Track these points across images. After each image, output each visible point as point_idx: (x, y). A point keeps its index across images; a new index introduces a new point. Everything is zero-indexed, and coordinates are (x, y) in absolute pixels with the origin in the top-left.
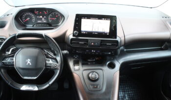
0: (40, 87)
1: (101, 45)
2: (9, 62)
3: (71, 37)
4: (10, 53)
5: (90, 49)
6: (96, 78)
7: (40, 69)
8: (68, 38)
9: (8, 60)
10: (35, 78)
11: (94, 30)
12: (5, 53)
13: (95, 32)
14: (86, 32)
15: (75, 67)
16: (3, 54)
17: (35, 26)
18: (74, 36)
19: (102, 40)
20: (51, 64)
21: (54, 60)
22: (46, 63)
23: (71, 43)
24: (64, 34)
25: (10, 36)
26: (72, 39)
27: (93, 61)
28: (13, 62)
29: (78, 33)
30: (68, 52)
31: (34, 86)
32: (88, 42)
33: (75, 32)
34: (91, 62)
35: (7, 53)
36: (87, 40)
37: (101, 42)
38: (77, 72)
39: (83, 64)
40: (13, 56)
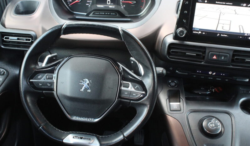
0: (104, 139)
1: (233, 61)
2: (44, 84)
3: (170, 40)
4: (44, 65)
5: (206, 69)
6: (217, 130)
7: (107, 102)
8: (163, 42)
9: (42, 79)
10: (97, 120)
11: (220, 29)
12: (37, 64)
13: (221, 33)
14: (202, 31)
15: (171, 103)
16: (33, 66)
17: (91, 15)
18: (176, 37)
19: (235, 51)
20: (130, 93)
21: (137, 86)
22: (120, 90)
23: (169, 53)
24: (155, 34)
25: (44, 30)
26: (171, 45)
27: (206, 95)
28: (52, 84)
29: (185, 32)
30: (165, 72)
31: (91, 137)
32: (204, 52)
33: (180, 29)
34: (202, 95)
35: (40, 64)
36: (205, 48)
37: (234, 55)
38: (177, 115)
39: (188, 99)
40: (52, 72)
